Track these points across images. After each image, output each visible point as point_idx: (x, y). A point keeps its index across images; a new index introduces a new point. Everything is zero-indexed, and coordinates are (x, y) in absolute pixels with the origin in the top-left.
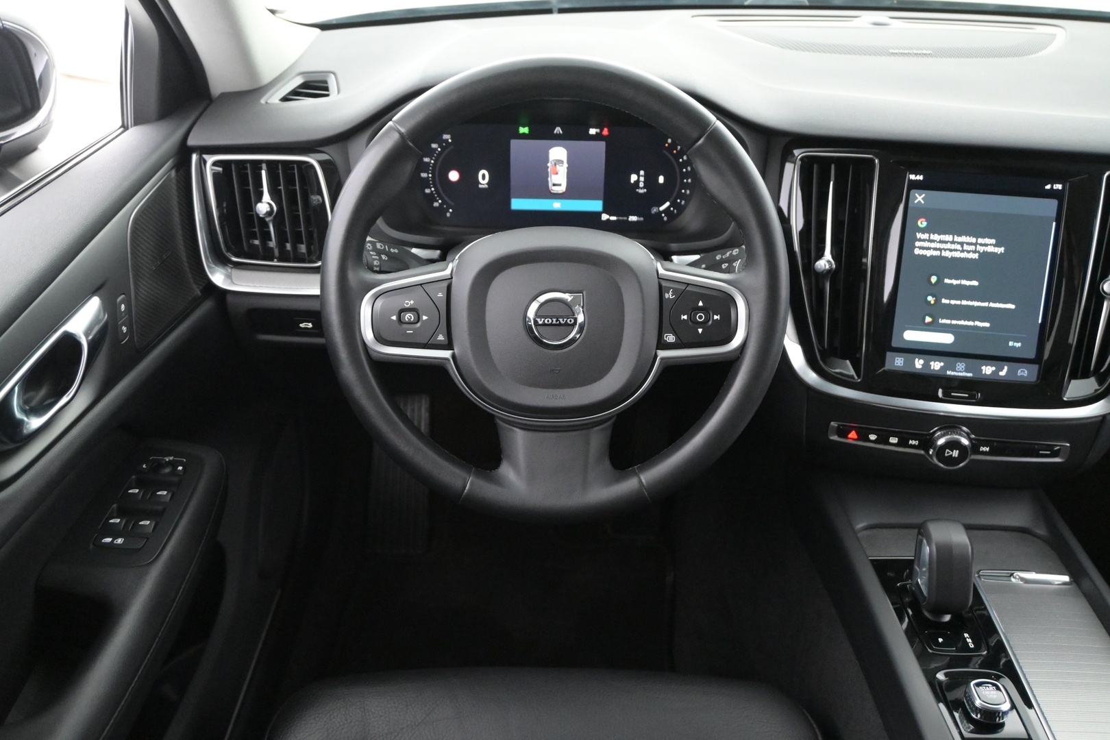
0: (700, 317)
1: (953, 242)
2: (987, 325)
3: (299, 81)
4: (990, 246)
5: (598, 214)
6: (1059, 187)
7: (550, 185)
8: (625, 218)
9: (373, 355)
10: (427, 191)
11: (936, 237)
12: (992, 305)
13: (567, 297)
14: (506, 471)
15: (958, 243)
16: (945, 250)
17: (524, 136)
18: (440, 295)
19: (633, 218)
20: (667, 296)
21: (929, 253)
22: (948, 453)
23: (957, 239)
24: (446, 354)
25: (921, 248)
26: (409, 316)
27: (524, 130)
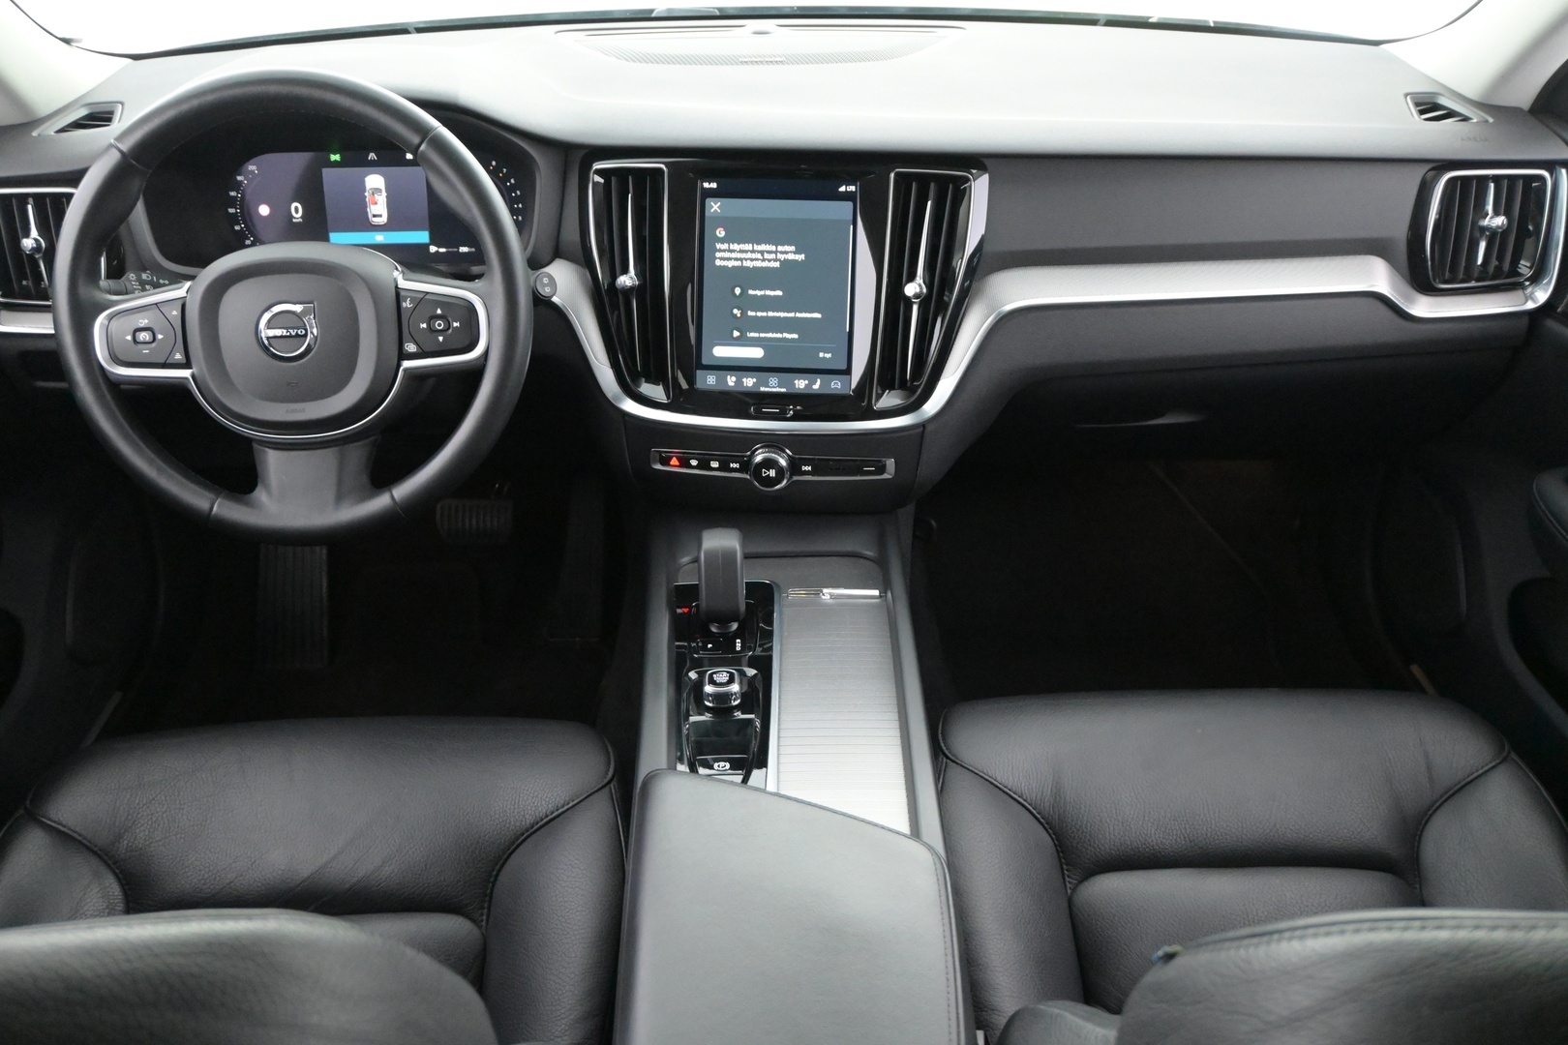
0: (439, 325)
1: (753, 251)
2: (796, 336)
3: (83, 112)
4: (790, 253)
5: (426, 246)
6: (852, 188)
7: (370, 216)
8: (456, 250)
9: (111, 377)
10: (237, 228)
11: (735, 247)
12: (798, 315)
13: (298, 308)
14: (260, 494)
15: (759, 252)
16: (746, 260)
17: (336, 164)
18: (175, 313)
19: (464, 249)
20: (404, 305)
21: (730, 264)
22: (764, 473)
23: (756, 247)
24: (186, 373)
25: (721, 259)
26: (144, 336)
27: (335, 157)
